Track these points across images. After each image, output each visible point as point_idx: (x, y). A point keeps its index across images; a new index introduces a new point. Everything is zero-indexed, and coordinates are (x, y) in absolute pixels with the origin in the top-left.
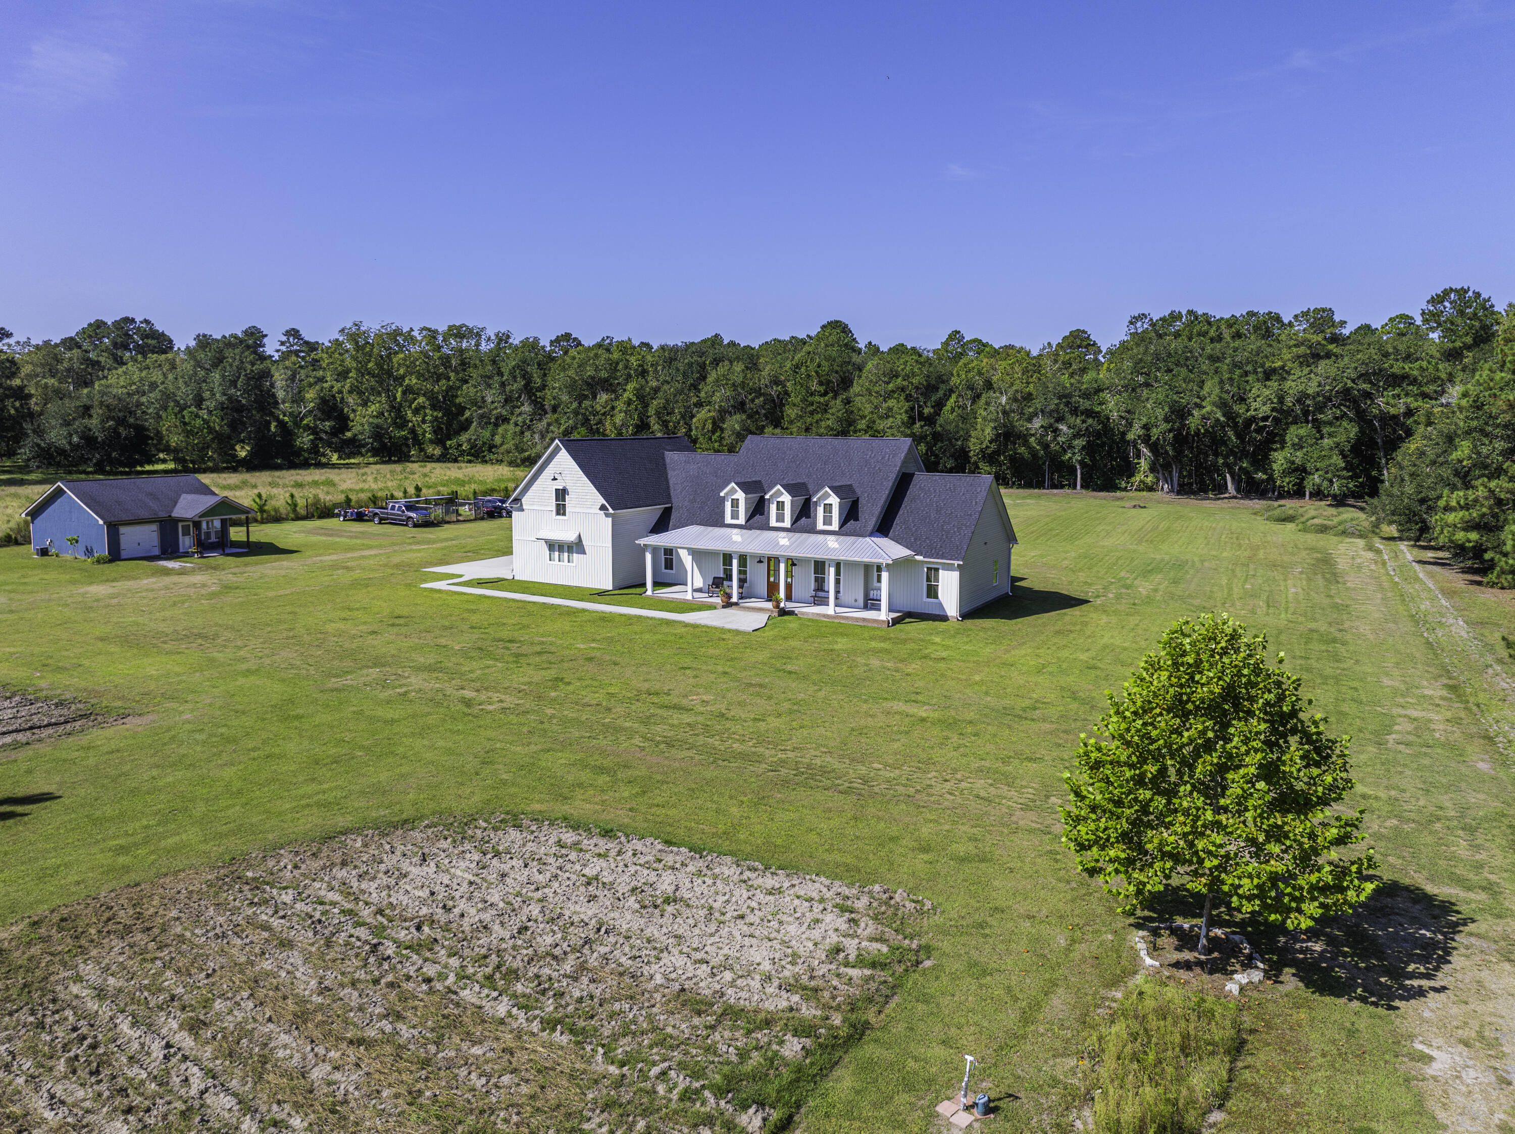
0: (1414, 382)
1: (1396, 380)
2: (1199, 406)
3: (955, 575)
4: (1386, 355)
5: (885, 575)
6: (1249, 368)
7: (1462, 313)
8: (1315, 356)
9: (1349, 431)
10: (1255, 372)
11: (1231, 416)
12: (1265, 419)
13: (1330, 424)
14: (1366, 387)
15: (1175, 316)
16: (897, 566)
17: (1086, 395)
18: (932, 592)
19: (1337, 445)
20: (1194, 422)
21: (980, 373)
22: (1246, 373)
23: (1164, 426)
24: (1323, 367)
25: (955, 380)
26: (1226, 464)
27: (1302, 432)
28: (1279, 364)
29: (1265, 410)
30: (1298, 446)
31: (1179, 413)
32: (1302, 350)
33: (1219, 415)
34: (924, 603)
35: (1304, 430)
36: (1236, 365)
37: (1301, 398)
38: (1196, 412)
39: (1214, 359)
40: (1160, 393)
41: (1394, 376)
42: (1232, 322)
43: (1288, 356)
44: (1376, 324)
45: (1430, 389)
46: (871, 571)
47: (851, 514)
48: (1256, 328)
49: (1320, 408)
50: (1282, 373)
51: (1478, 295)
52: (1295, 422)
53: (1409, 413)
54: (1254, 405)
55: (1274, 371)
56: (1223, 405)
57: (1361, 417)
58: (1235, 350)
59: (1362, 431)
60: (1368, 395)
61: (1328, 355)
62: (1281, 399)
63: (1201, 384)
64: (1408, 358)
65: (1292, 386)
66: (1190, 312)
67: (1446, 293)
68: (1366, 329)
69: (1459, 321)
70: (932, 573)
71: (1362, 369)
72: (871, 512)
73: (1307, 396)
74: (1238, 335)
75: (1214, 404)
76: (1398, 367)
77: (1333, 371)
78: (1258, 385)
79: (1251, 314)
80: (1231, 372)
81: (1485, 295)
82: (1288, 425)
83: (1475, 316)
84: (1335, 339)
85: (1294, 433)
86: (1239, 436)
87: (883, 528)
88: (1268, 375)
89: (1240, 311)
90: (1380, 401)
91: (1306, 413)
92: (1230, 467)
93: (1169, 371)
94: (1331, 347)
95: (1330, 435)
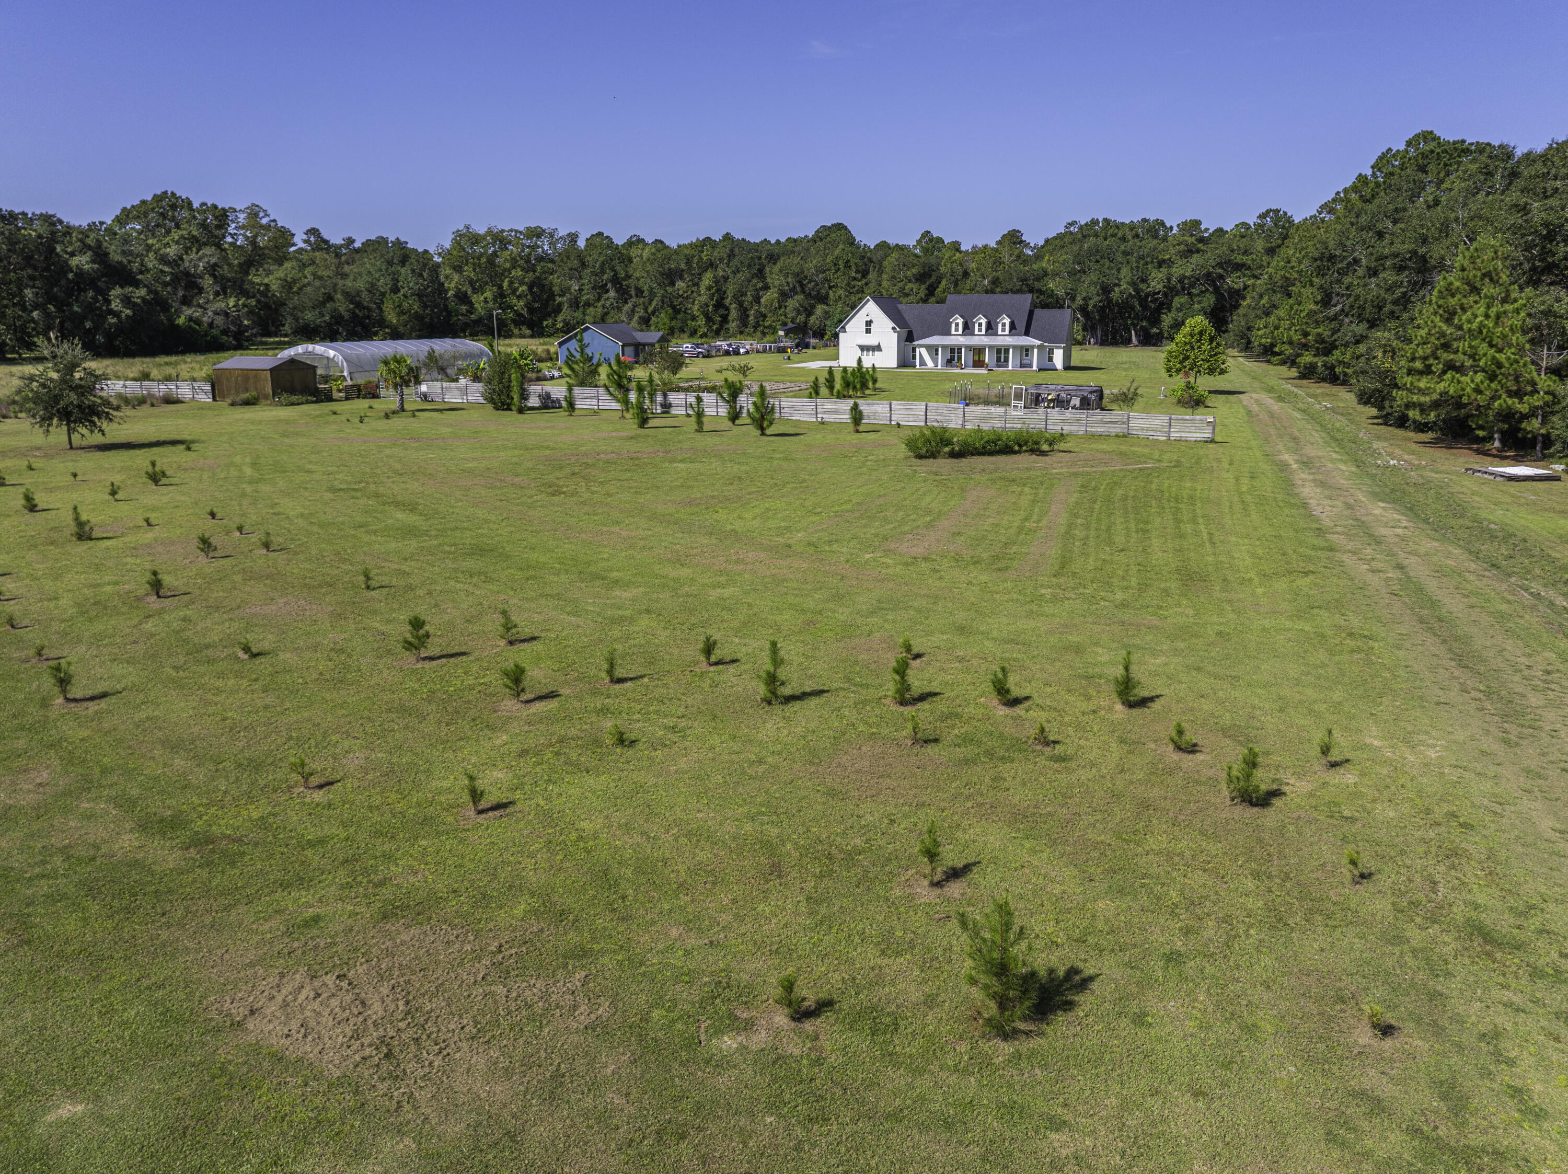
0: (1249, 268)
1: (1239, 267)
2: (1118, 285)
3: (1061, 351)
4: (1233, 251)
5: (1036, 351)
6: (1148, 259)
7: (1276, 225)
8: (1190, 251)
9: (1209, 300)
10: (1152, 262)
11: (1137, 291)
12: (1158, 293)
13: (1199, 295)
14: (1221, 271)
15: (1094, 222)
16: (1038, 347)
17: (1038, 279)
18: (1051, 359)
19: (1203, 308)
20: (1115, 295)
21: (961, 265)
22: (1146, 263)
23: (1097, 299)
24: (1195, 258)
25: (943, 269)
26: (1132, 324)
27: (1182, 300)
28: (1167, 257)
29: (1160, 287)
30: (1179, 310)
31: (1106, 290)
32: (1182, 247)
33: (1131, 291)
34: (1047, 364)
35: (1184, 299)
36: (1141, 258)
37: (1181, 280)
38: (1116, 289)
39: (1126, 253)
40: (1093, 277)
41: (1237, 264)
42: (1132, 226)
43: (1173, 252)
44: (1227, 228)
45: (1257, 272)
46: (1027, 350)
47: (1013, 326)
48: (1149, 231)
49: (1192, 286)
50: (1169, 263)
51: (1285, 213)
52: (1177, 295)
53: (1246, 287)
54: (1152, 284)
55: (1164, 261)
56: (1133, 284)
57: (1217, 290)
58: (1140, 247)
59: (1217, 300)
60: (1221, 277)
61: (1198, 251)
62: (1169, 280)
63: (1119, 270)
64: (1245, 253)
65: (1177, 271)
66: (1105, 220)
67: (1268, 212)
68: (1220, 232)
69: (1274, 230)
70: (1051, 351)
71: (1218, 260)
72: (1021, 326)
73: (1185, 277)
74: (1137, 236)
75: (1128, 283)
76: (1239, 259)
77: (1201, 262)
78: (1155, 271)
79: (1144, 220)
80: (1138, 262)
81: (1289, 214)
82: (1173, 297)
83: (1283, 227)
84: (1202, 240)
85: (1177, 301)
86: (1141, 305)
87: (1027, 333)
88: (1161, 264)
89: (1136, 219)
90: (1228, 280)
91: (1183, 289)
92: (1135, 326)
93: (1097, 261)
94: (1200, 245)
95: (1199, 302)
